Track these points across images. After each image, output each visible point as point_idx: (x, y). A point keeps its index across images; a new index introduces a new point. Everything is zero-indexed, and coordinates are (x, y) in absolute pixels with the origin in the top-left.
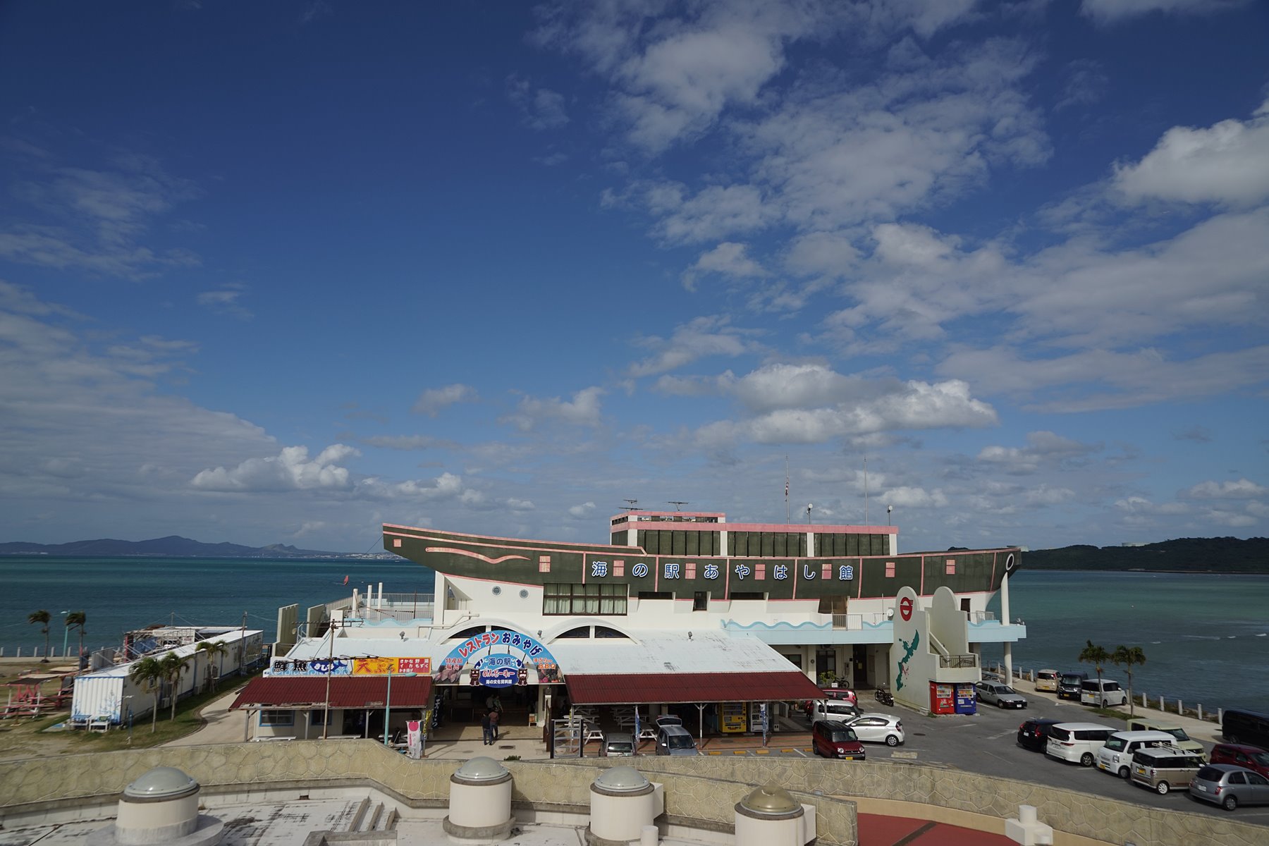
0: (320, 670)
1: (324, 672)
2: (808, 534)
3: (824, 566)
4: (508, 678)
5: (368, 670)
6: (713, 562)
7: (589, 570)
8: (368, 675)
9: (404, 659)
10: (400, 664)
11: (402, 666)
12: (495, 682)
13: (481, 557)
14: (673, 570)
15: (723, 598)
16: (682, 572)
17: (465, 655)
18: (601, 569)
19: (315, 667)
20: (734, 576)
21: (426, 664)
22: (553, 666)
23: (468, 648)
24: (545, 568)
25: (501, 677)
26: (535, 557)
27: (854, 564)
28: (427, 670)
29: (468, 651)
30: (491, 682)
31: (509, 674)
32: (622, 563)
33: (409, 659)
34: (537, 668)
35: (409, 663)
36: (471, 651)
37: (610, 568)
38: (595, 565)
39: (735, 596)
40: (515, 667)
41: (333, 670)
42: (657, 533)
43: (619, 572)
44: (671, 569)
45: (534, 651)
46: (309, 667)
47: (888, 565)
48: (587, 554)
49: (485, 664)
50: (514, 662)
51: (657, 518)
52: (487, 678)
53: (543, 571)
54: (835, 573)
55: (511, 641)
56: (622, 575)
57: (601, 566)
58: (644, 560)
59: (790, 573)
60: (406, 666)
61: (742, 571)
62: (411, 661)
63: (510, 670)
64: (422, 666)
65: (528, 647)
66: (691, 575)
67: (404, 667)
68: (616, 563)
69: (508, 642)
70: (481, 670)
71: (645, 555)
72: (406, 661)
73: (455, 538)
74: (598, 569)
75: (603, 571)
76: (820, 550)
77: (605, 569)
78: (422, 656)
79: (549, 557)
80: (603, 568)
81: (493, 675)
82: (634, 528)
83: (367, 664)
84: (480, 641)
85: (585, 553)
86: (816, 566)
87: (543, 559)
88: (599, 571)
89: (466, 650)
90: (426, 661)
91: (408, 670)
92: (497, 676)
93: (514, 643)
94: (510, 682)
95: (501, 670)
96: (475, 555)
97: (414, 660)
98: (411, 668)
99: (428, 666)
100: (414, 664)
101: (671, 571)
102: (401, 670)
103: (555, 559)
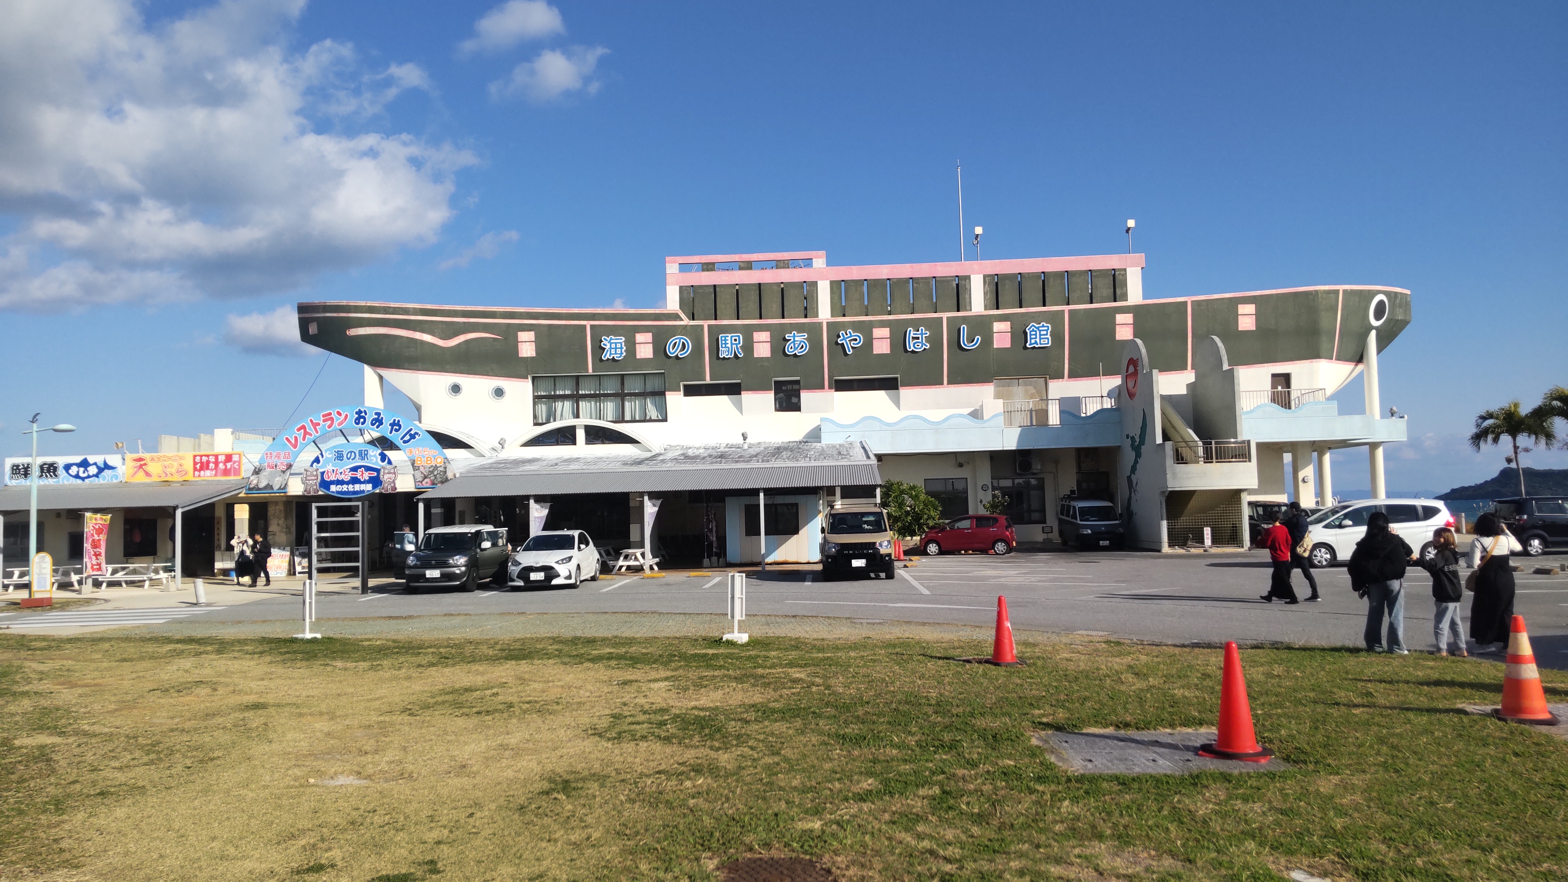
0: (77, 476)
1: (83, 479)
2: (972, 277)
3: (997, 326)
4: (365, 482)
5: (148, 474)
6: (800, 328)
7: (599, 349)
8: (147, 480)
9: (201, 456)
10: (195, 463)
11: (198, 466)
12: (345, 488)
13: (427, 338)
14: (732, 344)
15: (822, 387)
16: (748, 346)
17: (295, 446)
18: (616, 348)
19: (70, 471)
20: (837, 347)
21: (235, 462)
22: (439, 460)
23: (300, 435)
24: (527, 348)
25: (355, 481)
26: (510, 335)
27: (1055, 319)
28: (237, 472)
29: (300, 440)
30: (339, 488)
31: (366, 476)
32: (648, 337)
33: (208, 456)
34: (413, 464)
35: (208, 462)
36: (304, 439)
37: (631, 346)
38: (606, 343)
39: (841, 386)
40: (376, 463)
41: (97, 476)
42: (712, 290)
43: (645, 351)
44: (729, 342)
45: (407, 437)
46: (61, 472)
47: (1120, 318)
48: (591, 326)
49: (328, 461)
50: (375, 456)
51: (711, 266)
52: (332, 482)
53: (525, 355)
54: (1020, 335)
55: (368, 421)
56: (651, 356)
57: (616, 343)
58: (684, 330)
59: (935, 341)
60: (204, 466)
61: (850, 340)
62: (212, 459)
63: (368, 469)
64: (229, 465)
65: (397, 430)
66: (763, 349)
67: (201, 469)
68: (640, 337)
69: (363, 423)
70: (321, 470)
71: (686, 321)
72: (204, 459)
73: (386, 310)
74: (611, 348)
75: (619, 351)
76: (996, 298)
77: (621, 348)
78: (229, 451)
79: (532, 333)
80: (619, 346)
81: (341, 477)
82: (673, 284)
83: (145, 464)
84: (319, 424)
85: (588, 324)
86: (982, 325)
87: (523, 336)
88: (613, 351)
89: (296, 438)
90: (235, 458)
91: (208, 473)
92: (347, 478)
93: (373, 424)
94: (369, 487)
95: (354, 469)
96: (418, 336)
97: (216, 456)
98: (212, 470)
99: (239, 465)
100: (216, 463)
101: (730, 345)
102: (197, 473)
103: (544, 336)
